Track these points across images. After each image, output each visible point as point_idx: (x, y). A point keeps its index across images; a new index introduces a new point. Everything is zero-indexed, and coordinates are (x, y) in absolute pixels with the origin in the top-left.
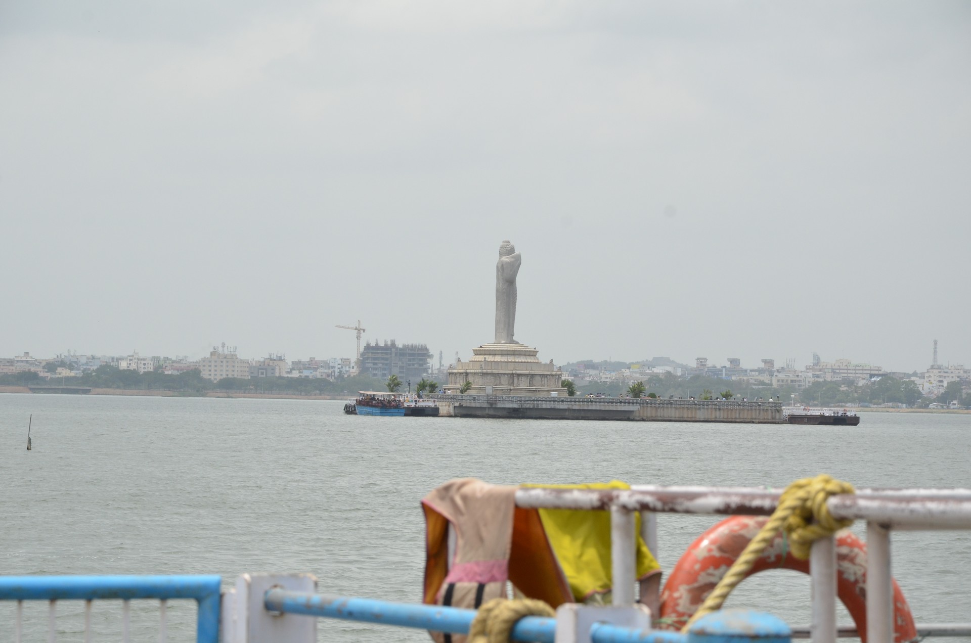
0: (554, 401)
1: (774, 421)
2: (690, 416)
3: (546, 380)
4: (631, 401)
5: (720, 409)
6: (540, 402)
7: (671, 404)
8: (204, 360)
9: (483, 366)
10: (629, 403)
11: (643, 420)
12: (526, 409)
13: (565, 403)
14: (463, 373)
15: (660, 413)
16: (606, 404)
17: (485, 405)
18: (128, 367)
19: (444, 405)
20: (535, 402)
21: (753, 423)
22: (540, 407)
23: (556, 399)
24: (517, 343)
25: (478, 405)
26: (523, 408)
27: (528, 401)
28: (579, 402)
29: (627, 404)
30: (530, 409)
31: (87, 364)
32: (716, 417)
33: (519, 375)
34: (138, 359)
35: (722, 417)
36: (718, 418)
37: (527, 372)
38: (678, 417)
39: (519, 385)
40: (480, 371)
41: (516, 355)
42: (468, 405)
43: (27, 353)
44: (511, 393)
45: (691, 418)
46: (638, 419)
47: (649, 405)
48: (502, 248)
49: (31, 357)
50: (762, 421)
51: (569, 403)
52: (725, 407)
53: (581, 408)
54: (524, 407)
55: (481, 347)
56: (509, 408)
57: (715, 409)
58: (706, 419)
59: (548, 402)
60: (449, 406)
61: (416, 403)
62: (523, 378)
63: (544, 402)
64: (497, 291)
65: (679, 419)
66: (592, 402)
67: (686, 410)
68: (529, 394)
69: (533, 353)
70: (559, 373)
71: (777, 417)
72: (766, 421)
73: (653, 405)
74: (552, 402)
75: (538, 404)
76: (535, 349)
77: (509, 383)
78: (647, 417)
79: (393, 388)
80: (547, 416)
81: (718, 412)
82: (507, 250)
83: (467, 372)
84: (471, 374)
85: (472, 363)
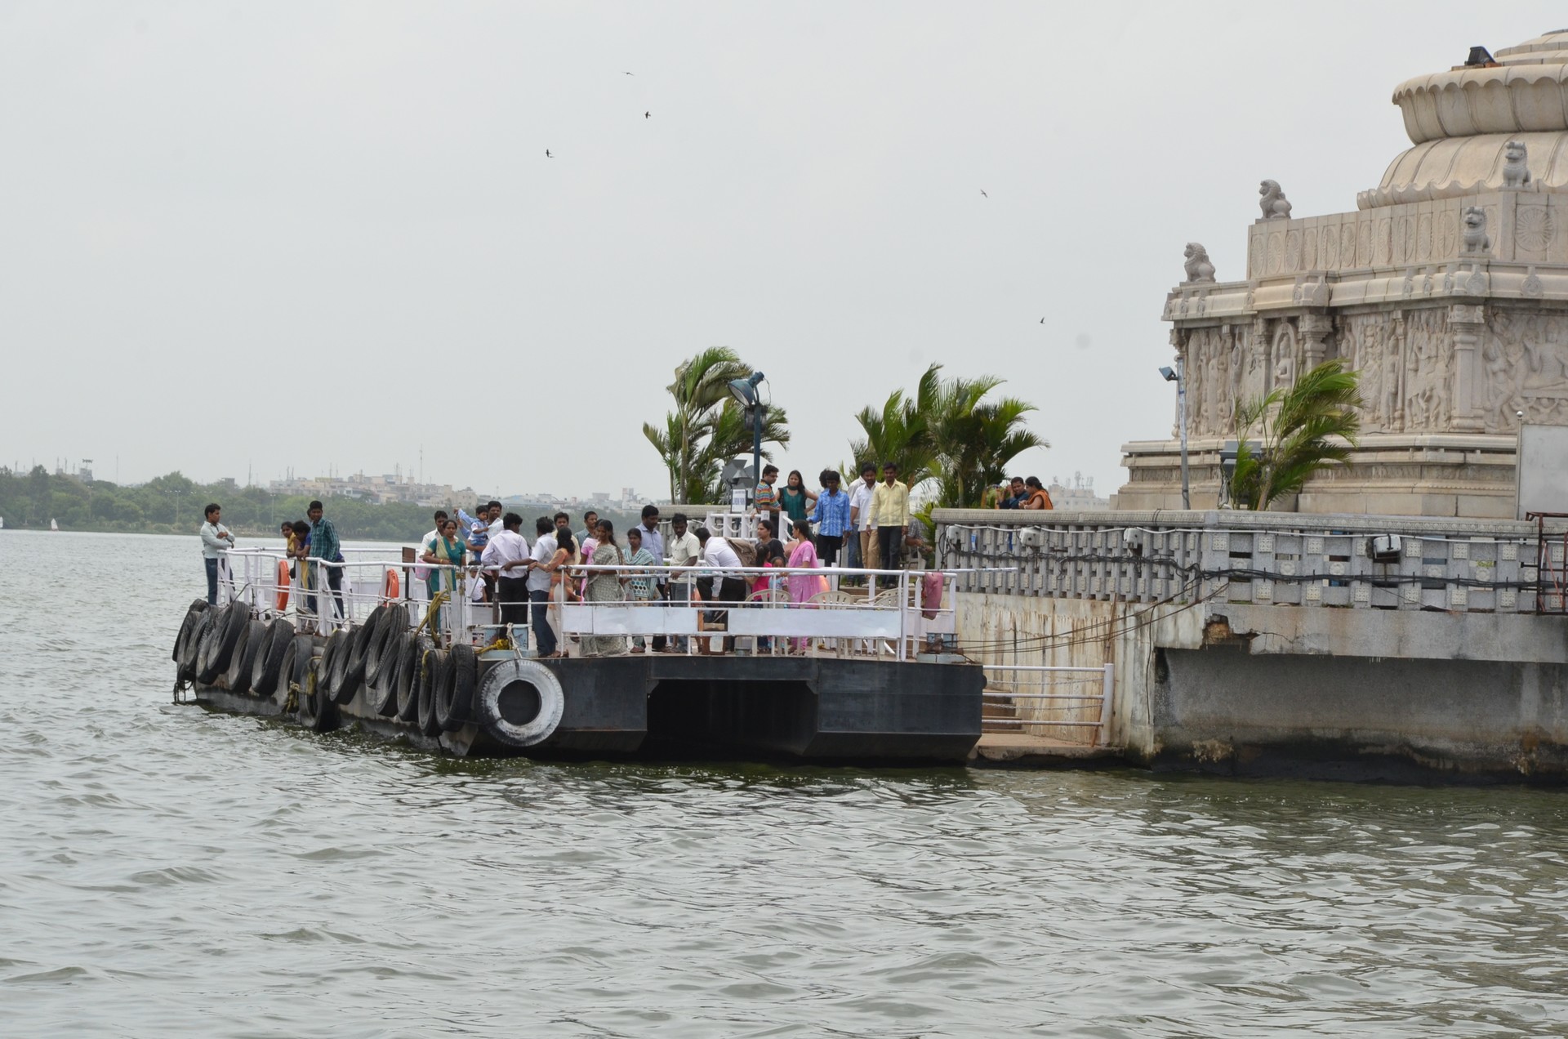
55: (1478, 57)
83: (1337, 301)
84: (1372, 320)
85: (1386, 211)
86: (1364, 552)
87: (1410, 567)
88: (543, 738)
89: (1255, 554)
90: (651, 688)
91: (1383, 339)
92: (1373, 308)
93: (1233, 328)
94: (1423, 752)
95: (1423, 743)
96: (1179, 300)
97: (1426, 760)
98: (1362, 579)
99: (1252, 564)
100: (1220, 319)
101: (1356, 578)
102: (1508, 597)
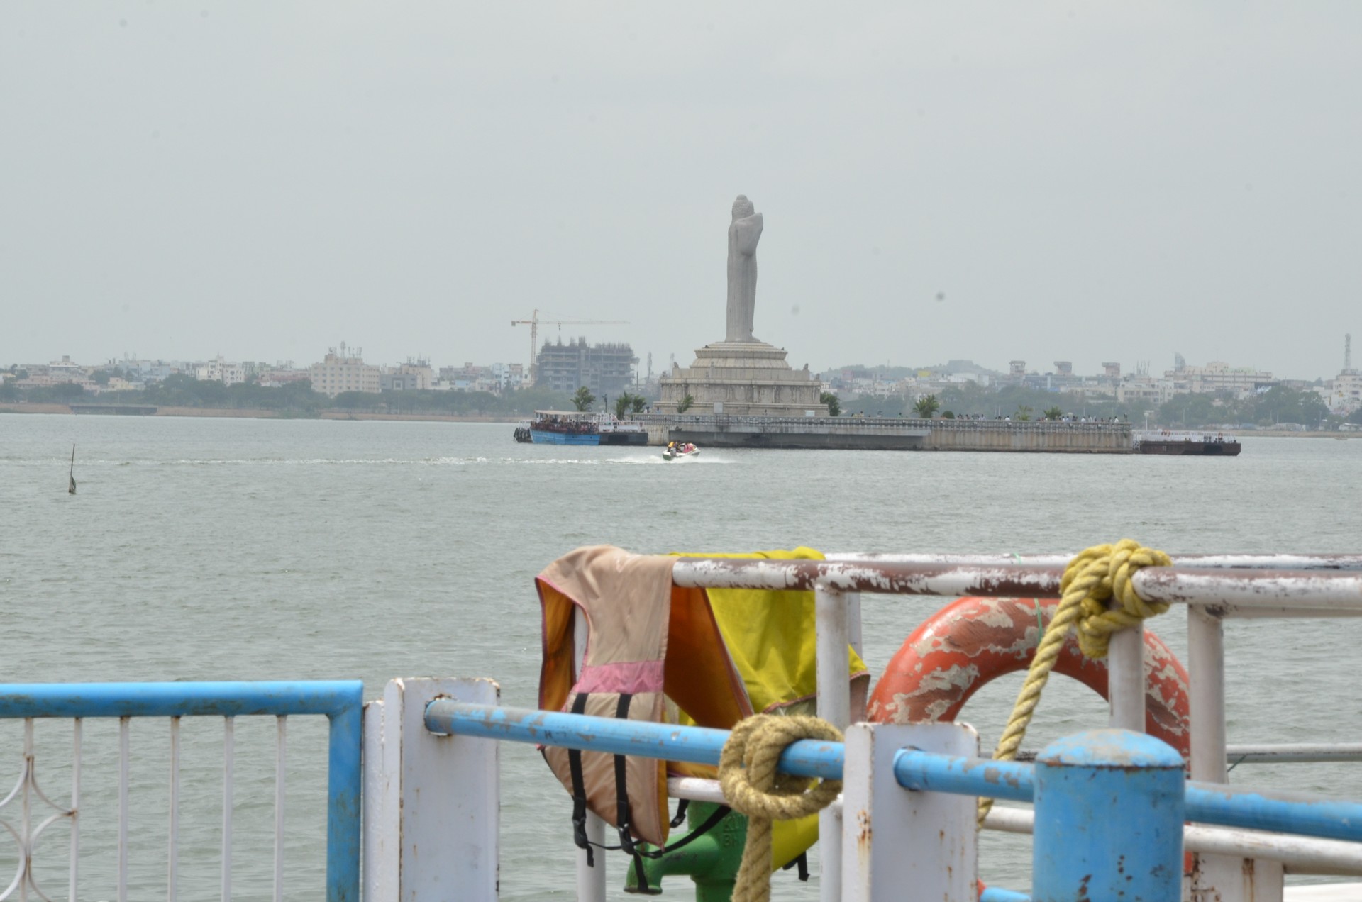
0: (810, 423)
1: (1120, 449)
2: (1001, 444)
3: (798, 393)
4: (918, 422)
5: (1043, 434)
6: (790, 425)
7: (975, 426)
8: (316, 367)
9: (710, 374)
10: (915, 425)
11: (935, 449)
12: (771, 434)
13: (825, 425)
14: (681, 384)
15: (960, 439)
16: (883, 427)
17: (713, 429)
18: (210, 377)
19: (655, 429)
20: (784, 425)
21: (1091, 452)
22: (790, 431)
23: (813, 420)
24: (758, 341)
25: (703, 429)
26: (767, 434)
27: (773, 423)
28: (845, 424)
29: (912, 427)
30: (775, 434)
31: (151, 372)
32: (1038, 445)
33: (760, 387)
34: (224, 366)
35: (1046, 444)
36: (1041, 445)
37: (771, 383)
38: (985, 446)
39: (760, 400)
40: (703, 381)
41: (756, 358)
42: (689, 429)
43: (67, 357)
44: (749, 412)
45: (1003, 446)
46: (928, 447)
47: (944, 428)
48: (736, 206)
49: (73, 363)
50: (1103, 449)
51: (831, 426)
52: (1051, 431)
53: (848, 433)
54: (767, 431)
55: (707, 347)
56: (747, 434)
57: (1038, 433)
58: (1024, 448)
59: (801, 425)
60: (662, 431)
61: (616, 427)
62: (766, 392)
63: (795, 425)
64: (730, 268)
65: (986, 448)
66: (863, 424)
67: (995, 435)
68: (775, 414)
69: (781, 355)
70: (816, 383)
71: (1125, 442)
72: (1108, 449)
73: (950, 428)
74: (807, 425)
75: (787, 428)
76: (783, 349)
77: (746, 398)
78: (941, 445)
79: (582, 405)
80: (800, 445)
81: (1041, 439)
82: (743, 209)
83: (687, 382)
85: (694, 368)
91: (695, 388)
92: (693, 384)
93: (671, 384)
96: (662, 380)
102: (713, 425)
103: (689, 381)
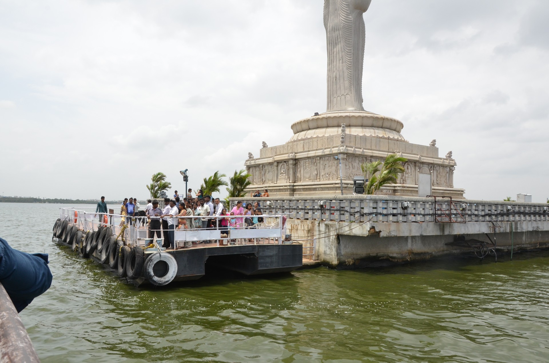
55: (317, 114)
83: (297, 157)
84: (307, 160)
85: (302, 142)
86: (401, 207)
87: (409, 211)
88: (170, 282)
89: (378, 208)
90: (206, 259)
91: (311, 164)
92: (309, 158)
93: (263, 165)
94: (392, 257)
95: (391, 255)
96: (249, 162)
97: (392, 259)
98: (400, 214)
99: (377, 211)
100: (259, 164)
101: (399, 214)
102: (428, 218)
103: (299, 156)
